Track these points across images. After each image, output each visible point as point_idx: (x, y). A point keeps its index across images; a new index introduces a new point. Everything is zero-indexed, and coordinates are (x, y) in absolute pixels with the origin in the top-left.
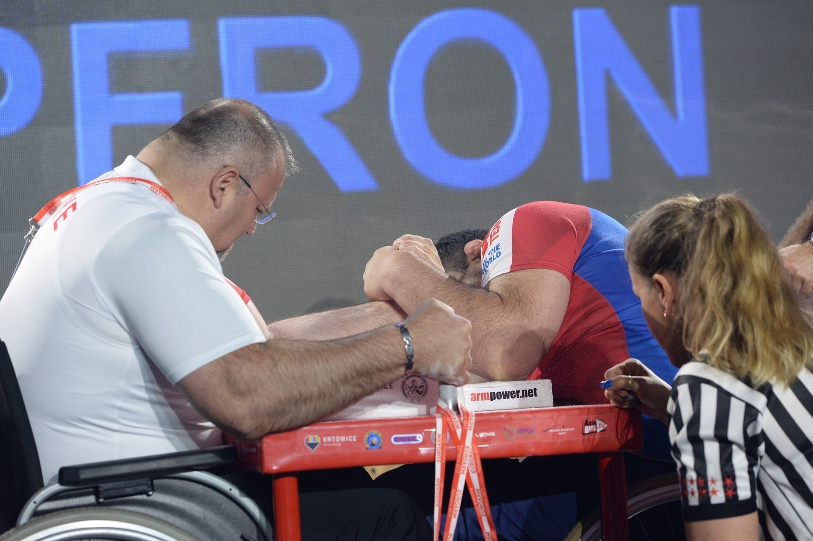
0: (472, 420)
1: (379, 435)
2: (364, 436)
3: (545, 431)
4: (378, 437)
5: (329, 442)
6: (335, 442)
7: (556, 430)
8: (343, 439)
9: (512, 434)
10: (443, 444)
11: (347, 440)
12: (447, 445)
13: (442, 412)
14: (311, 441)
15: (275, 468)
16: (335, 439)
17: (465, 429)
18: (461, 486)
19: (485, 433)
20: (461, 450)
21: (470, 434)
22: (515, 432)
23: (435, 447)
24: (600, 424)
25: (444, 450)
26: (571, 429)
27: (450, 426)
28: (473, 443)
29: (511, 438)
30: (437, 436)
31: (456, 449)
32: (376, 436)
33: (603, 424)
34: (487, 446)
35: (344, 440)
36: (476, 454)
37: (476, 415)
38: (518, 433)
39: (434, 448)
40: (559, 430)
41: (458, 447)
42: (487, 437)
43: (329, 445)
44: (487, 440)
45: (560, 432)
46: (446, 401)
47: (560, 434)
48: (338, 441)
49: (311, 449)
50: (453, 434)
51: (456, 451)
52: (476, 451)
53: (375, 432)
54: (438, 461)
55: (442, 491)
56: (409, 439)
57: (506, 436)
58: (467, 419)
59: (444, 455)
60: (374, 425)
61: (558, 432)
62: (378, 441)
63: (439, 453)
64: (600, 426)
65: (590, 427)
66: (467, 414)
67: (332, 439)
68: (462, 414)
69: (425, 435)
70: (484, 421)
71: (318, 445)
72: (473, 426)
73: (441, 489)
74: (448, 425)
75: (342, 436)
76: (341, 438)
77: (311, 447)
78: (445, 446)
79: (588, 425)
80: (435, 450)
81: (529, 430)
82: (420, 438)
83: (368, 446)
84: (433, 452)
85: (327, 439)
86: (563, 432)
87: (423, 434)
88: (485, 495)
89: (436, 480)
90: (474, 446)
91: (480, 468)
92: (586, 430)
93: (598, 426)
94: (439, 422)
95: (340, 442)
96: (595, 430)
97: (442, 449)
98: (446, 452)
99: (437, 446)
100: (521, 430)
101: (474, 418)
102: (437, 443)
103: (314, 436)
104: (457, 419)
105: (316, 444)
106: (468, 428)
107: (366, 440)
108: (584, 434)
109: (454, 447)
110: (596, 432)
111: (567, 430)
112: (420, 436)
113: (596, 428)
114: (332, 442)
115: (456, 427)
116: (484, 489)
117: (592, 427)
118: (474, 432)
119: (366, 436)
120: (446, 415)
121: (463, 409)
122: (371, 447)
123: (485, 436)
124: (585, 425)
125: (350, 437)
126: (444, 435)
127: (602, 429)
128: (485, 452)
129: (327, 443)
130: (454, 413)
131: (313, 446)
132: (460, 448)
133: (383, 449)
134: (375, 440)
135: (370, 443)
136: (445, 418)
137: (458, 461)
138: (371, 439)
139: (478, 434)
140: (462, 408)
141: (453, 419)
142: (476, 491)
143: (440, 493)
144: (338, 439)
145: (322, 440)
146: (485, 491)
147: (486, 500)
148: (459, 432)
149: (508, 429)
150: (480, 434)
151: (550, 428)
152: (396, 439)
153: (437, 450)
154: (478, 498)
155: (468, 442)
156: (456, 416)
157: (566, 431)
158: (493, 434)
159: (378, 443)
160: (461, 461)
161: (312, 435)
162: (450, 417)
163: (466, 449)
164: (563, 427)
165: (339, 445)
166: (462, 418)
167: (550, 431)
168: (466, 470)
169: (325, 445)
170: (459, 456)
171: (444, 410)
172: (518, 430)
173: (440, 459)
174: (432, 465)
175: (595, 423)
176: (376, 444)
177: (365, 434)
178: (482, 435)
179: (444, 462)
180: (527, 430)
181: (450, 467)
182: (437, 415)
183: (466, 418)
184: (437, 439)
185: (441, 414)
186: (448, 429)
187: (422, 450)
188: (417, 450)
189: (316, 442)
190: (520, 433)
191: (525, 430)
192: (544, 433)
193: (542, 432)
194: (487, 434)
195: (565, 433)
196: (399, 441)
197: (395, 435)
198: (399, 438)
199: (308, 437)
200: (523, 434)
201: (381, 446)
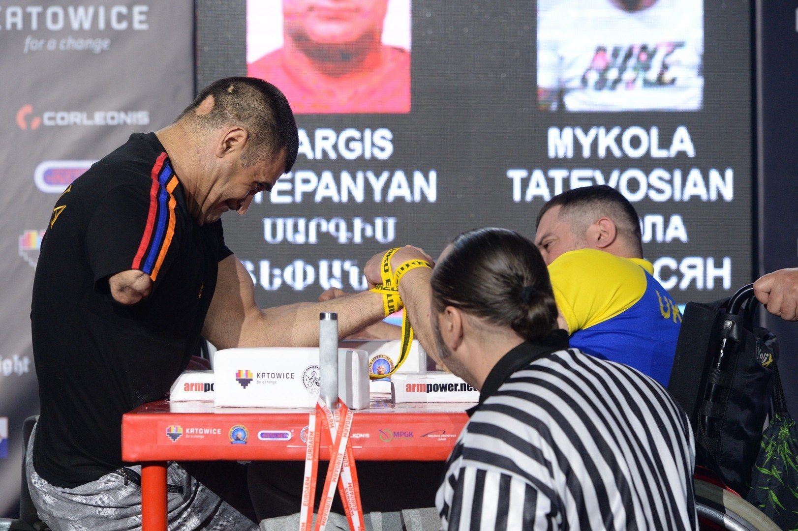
1: (246, 429)
2: (229, 429)
3: (424, 436)
4: (245, 432)
5: (192, 434)
6: (198, 434)
7: (435, 436)
8: (207, 431)
9: (388, 438)
11: (211, 433)
14: (173, 431)
16: (198, 431)
19: (359, 434)
22: (391, 433)
23: (306, 445)
25: (317, 448)
26: (453, 436)
28: (347, 445)
29: (387, 441)
30: (309, 434)
32: (242, 430)
34: (361, 447)
35: (208, 433)
36: (350, 455)
38: (394, 436)
39: (304, 446)
40: (439, 436)
42: (361, 438)
43: (192, 436)
44: (361, 441)
45: (440, 438)
47: (439, 439)
48: (202, 433)
49: (173, 440)
52: (351, 453)
53: (241, 426)
54: (309, 460)
56: (277, 435)
57: (381, 439)
59: (316, 454)
60: (242, 418)
61: (438, 438)
62: (243, 436)
63: (310, 451)
67: (195, 431)
69: (294, 432)
71: (180, 436)
74: (322, 424)
75: (206, 428)
76: (204, 429)
77: (173, 438)
78: (318, 445)
80: (305, 448)
81: (406, 434)
82: (289, 435)
83: (233, 440)
84: (303, 450)
85: (190, 431)
86: (443, 438)
87: (293, 431)
89: (305, 479)
90: (349, 447)
94: (312, 419)
95: (203, 434)
97: (315, 447)
98: (319, 451)
99: (308, 445)
100: (398, 433)
103: (176, 426)
105: (178, 435)
107: (231, 435)
109: (327, 447)
111: (448, 436)
112: (289, 433)
114: (195, 434)
119: (232, 430)
120: (321, 412)
122: (236, 442)
123: (359, 437)
125: (215, 430)
128: (360, 453)
129: (190, 434)
130: (330, 411)
131: (174, 436)
134: (240, 435)
135: (235, 438)
136: (318, 415)
137: (331, 463)
138: (236, 433)
139: (353, 435)
141: (328, 417)
144: (201, 431)
149: (384, 431)
150: (355, 435)
151: (430, 434)
153: (307, 449)
157: (447, 437)
158: (367, 435)
159: (244, 438)
161: (175, 425)
162: (325, 414)
164: (444, 433)
165: (202, 437)
167: (429, 436)
169: (187, 436)
172: (395, 433)
173: (310, 457)
174: (302, 464)
176: (241, 439)
177: (231, 428)
178: (357, 436)
179: (316, 460)
180: (404, 434)
181: (323, 467)
182: (310, 411)
185: (315, 410)
186: (322, 427)
187: (290, 448)
188: (286, 447)
189: (178, 433)
190: (396, 436)
191: (402, 434)
192: (423, 438)
193: (421, 437)
194: (361, 435)
195: (445, 439)
196: (266, 437)
197: (262, 430)
198: (266, 434)
199: (170, 427)
200: (399, 438)
201: (246, 441)
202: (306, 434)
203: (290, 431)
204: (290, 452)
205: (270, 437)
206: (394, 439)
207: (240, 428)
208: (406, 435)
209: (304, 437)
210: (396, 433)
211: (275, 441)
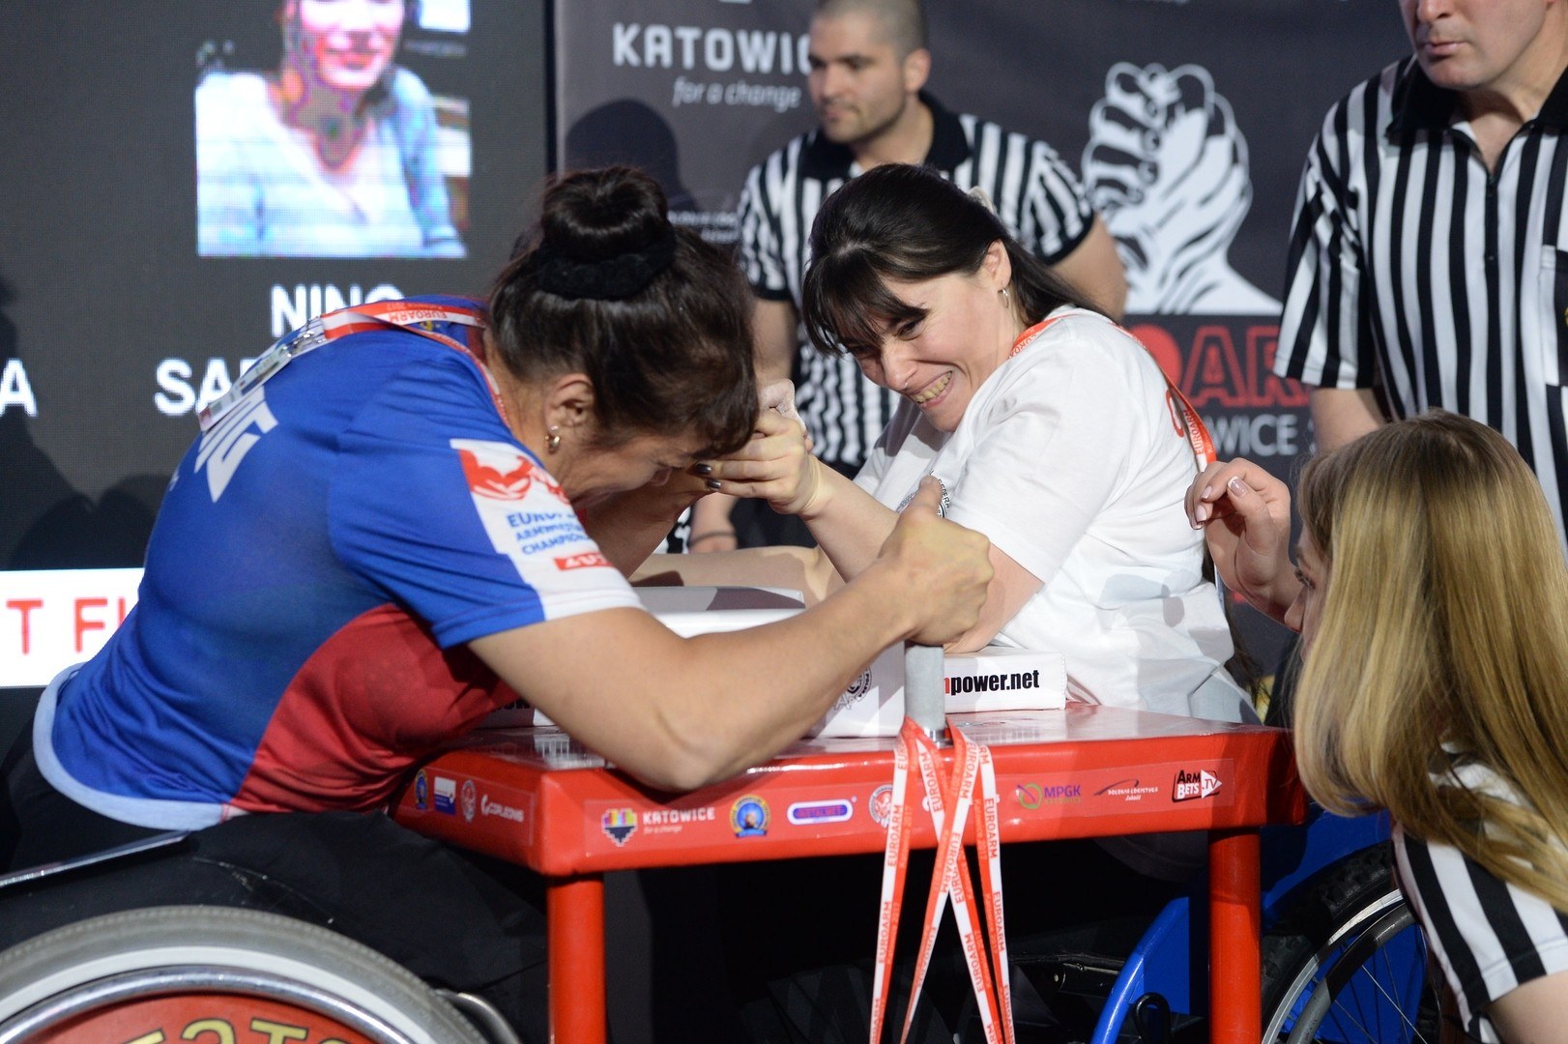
1: (763, 804)
3: (1100, 793)
4: (760, 809)
5: (657, 825)
6: (669, 824)
7: (1121, 792)
8: (687, 815)
9: (1034, 801)
11: (694, 818)
14: (617, 823)
16: (669, 816)
22: (1039, 790)
24: (1207, 780)
26: (1152, 790)
29: (1033, 808)
32: (756, 806)
33: (1214, 780)
35: (689, 818)
38: (1046, 796)
40: (1128, 791)
43: (656, 830)
45: (1130, 795)
47: (1129, 798)
48: (674, 820)
49: (616, 841)
53: (755, 798)
56: (826, 812)
57: (1022, 803)
61: (1125, 795)
62: (759, 821)
64: (1208, 784)
65: (1188, 785)
67: (663, 817)
69: (858, 804)
71: (633, 831)
75: (684, 809)
76: (682, 812)
77: (616, 837)
79: (1185, 782)
81: (1068, 790)
82: (847, 810)
83: (739, 830)
85: (651, 818)
86: (1134, 795)
89: (883, 906)
92: (1179, 791)
93: (1204, 783)
95: (680, 823)
96: (1196, 792)
100: (1053, 789)
103: (622, 810)
105: (628, 829)
107: (736, 817)
108: (1175, 800)
110: (1200, 797)
111: (1143, 790)
112: (849, 805)
113: (1200, 787)
114: (662, 824)
117: (1192, 785)
119: (737, 808)
122: (745, 833)
124: (1178, 782)
125: (702, 810)
127: (1210, 790)
129: (652, 826)
131: (620, 833)
133: (771, 838)
134: (753, 816)
135: (743, 823)
138: (744, 813)
144: (675, 815)
145: (640, 819)
149: (1027, 786)
151: (1110, 787)
152: (797, 813)
157: (1142, 794)
159: (761, 823)
161: (618, 807)
164: (1136, 786)
165: (677, 829)
167: (1110, 792)
169: (647, 831)
172: (1046, 789)
175: (1197, 778)
176: (756, 826)
177: (734, 804)
180: (1064, 791)
188: (842, 834)
189: (629, 823)
190: (1050, 795)
191: (1060, 790)
192: (1098, 796)
193: (1096, 794)
195: (1138, 798)
196: (803, 818)
197: (794, 803)
198: (804, 810)
199: (610, 814)
200: (1056, 799)
201: (766, 828)
202: (879, 804)
203: (850, 801)
205: (812, 816)
206: (1046, 802)
207: (752, 801)
208: (1068, 793)
209: (877, 811)
210: (1049, 790)
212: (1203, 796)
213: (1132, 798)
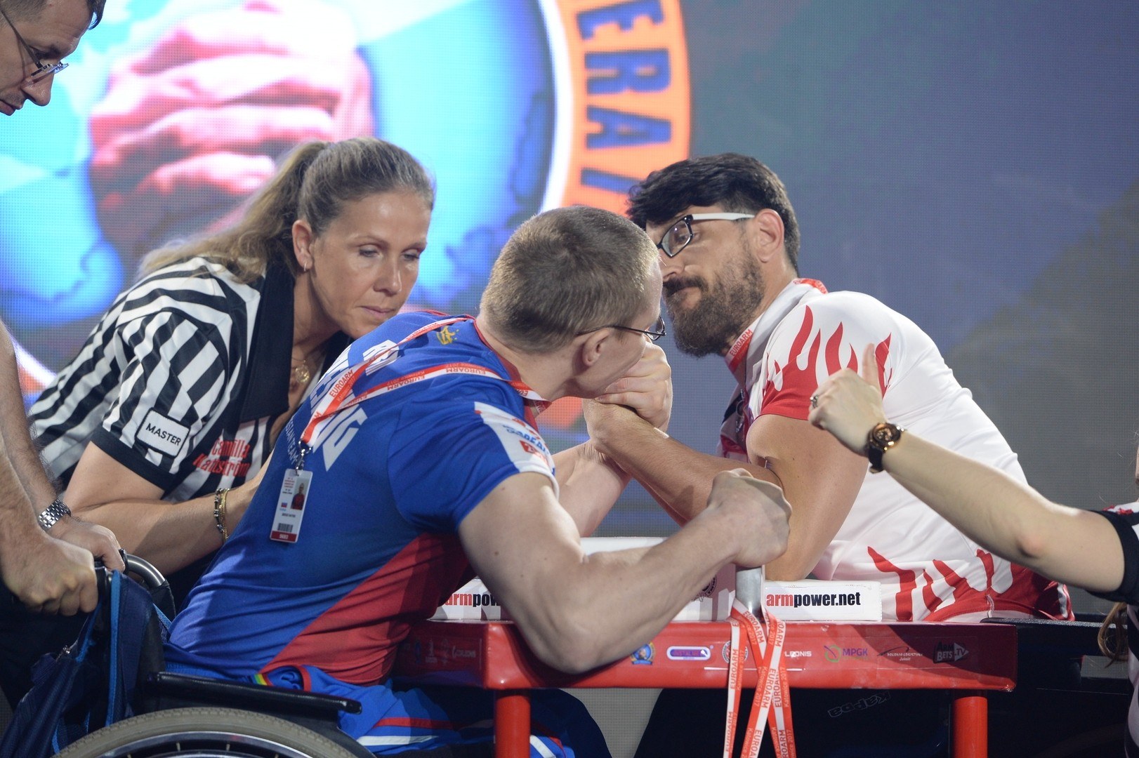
0: (782, 632)
1: (651, 645)
3: (882, 655)
7: (896, 655)
9: (835, 656)
10: (739, 664)
12: (745, 665)
13: (739, 618)
15: (502, 682)
17: (772, 644)
18: (760, 725)
19: (798, 652)
20: (763, 672)
21: (777, 651)
22: (839, 650)
23: (729, 666)
24: (958, 650)
25: (741, 671)
26: (919, 654)
27: (751, 637)
28: (780, 665)
29: (834, 661)
30: (732, 652)
31: (757, 671)
32: (647, 646)
33: (963, 650)
34: (801, 670)
36: (784, 680)
37: (788, 625)
38: (843, 654)
39: (726, 669)
40: (901, 654)
41: (760, 668)
42: (800, 657)
44: (800, 662)
45: (903, 657)
46: (744, 603)
47: (901, 659)
50: (754, 649)
51: (758, 674)
52: (785, 676)
54: (732, 688)
55: (734, 729)
56: (692, 653)
57: (828, 659)
58: (775, 631)
59: (740, 679)
61: (899, 657)
62: (648, 655)
64: (959, 652)
65: (944, 652)
66: (774, 624)
68: (767, 623)
69: (714, 649)
70: (799, 634)
72: (783, 640)
73: (733, 726)
74: (748, 637)
78: (741, 667)
79: (942, 651)
80: (728, 671)
81: (859, 651)
82: (706, 653)
83: (634, 659)
84: (725, 674)
86: (906, 657)
87: (712, 647)
88: (791, 739)
89: (728, 714)
90: (781, 668)
91: (788, 700)
92: (938, 656)
93: (956, 652)
94: (736, 632)
96: (950, 657)
97: (738, 671)
98: (743, 676)
99: (732, 666)
100: (849, 650)
101: (784, 630)
102: (732, 662)
104: (761, 629)
106: (776, 643)
108: (935, 662)
109: (755, 669)
110: (953, 660)
111: (912, 654)
112: (707, 650)
113: (953, 654)
115: (759, 640)
116: (791, 731)
117: (947, 652)
118: (783, 650)
120: (746, 622)
121: (769, 615)
122: (638, 662)
123: (798, 655)
124: (938, 650)
126: (741, 651)
127: (961, 656)
128: (797, 678)
130: (757, 620)
132: (763, 670)
133: (655, 665)
134: (645, 652)
135: (637, 656)
136: (744, 626)
137: (759, 689)
138: (640, 650)
139: (788, 653)
140: (767, 614)
141: (755, 629)
142: (779, 733)
143: (732, 733)
146: (792, 734)
147: (793, 747)
148: (763, 647)
149: (831, 648)
150: (791, 652)
151: (889, 651)
152: (673, 653)
153: (731, 672)
154: (781, 743)
155: (775, 662)
156: (759, 625)
157: (911, 657)
158: (809, 654)
159: (649, 657)
160: (763, 689)
162: (751, 625)
163: (771, 673)
164: (907, 650)
166: (768, 628)
167: (888, 654)
168: (769, 702)
170: (761, 681)
171: (743, 616)
172: (844, 650)
173: (734, 685)
174: (723, 692)
175: (952, 648)
176: (645, 658)
178: (793, 655)
179: (739, 689)
180: (856, 651)
181: (748, 697)
182: (733, 622)
183: (773, 628)
184: (732, 656)
185: (738, 620)
186: (748, 642)
187: (709, 670)
188: (703, 669)
190: (846, 654)
191: (854, 651)
193: (878, 655)
194: (801, 654)
195: (909, 659)
196: (677, 656)
197: (673, 645)
198: (678, 651)
200: (850, 656)
201: (652, 660)
203: (709, 648)
204: (709, 675)
205: (682, 656)
206: (844, 657)
208: (859, 654)
209: (726, 655)
210: (846, 650)
211: (689, 661)
212: (956, 659)
213: (904, 659)
